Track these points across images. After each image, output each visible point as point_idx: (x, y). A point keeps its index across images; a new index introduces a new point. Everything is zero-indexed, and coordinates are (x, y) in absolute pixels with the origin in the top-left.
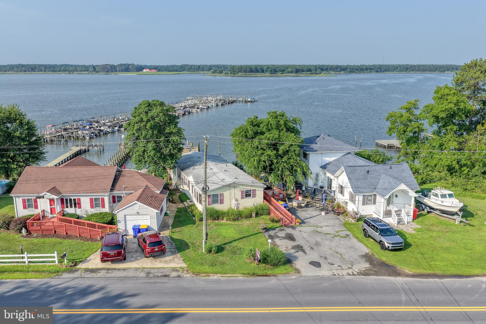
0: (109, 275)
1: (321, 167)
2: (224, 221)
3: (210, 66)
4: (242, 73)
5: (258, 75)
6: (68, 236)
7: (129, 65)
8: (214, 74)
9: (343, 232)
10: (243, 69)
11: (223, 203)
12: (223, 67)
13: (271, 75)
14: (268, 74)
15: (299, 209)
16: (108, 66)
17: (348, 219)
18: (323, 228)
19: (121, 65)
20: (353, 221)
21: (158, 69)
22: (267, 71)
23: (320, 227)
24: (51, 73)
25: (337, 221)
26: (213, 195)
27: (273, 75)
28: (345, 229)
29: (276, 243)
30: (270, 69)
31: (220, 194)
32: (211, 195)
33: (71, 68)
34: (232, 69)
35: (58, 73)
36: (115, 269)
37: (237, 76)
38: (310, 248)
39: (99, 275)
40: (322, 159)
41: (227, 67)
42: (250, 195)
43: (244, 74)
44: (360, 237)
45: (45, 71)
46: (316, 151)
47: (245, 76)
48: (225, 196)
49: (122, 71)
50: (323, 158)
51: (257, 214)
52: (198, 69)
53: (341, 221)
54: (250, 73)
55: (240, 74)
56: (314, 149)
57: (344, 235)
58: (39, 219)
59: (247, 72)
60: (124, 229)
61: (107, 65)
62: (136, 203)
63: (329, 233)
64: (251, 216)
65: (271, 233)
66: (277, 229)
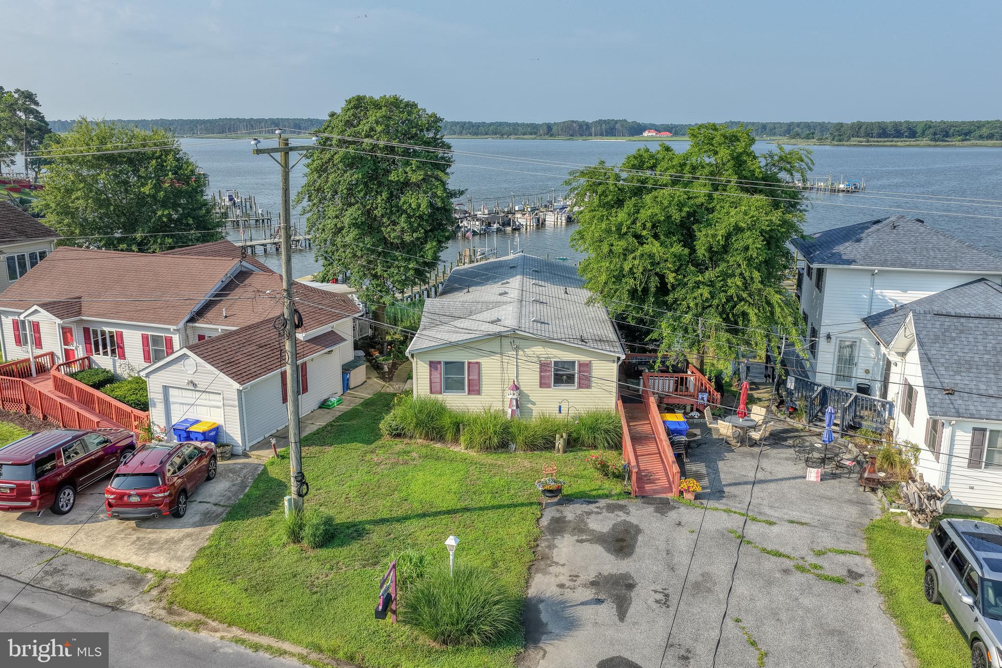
1: (864, 320)
2: (460, 449)
3: (790, 126)
4: (859, 139)
5: (899, 144)
7: (616, 122)
8: (792, 140)
9: (842, 558)
10: (862, 130)
11: (478, 392)
12: (818, 127)
13: (932, 143)
14: (925, 141)
15: (742, 449)
16: (575, 125)
17: (899, 511)
18: (775, 529)
19: (600, 122)
20: (914, 522)
21: (673, 131)
22: (923, 134)
23: (764, 521)
24: (470, 136)
25: (852, 512)
26: (446, 363)
27: (938, 143)
28: (864, 546)
29: (555, 551)
30: (931, 130)
31: (469, 363)
32: (440, 363)
33: (507, 129)
34: (837, 130)
35: (482, 137)
37: (847, 146)
38: (660, 597)
40: (873, 292)
41: (829, 126)
42: (570, 379)
43: (865, 142)
44: (903, 595)
45: (461, 133)
46: (849, 262)
47: (867, 146)
48: (484, 371)
49: (602, 135)
50: (878, 291)
51: (573, 443)
52: (762, 132)
53: (866, 513)
54: (880, 139)
55: (854, 140)
56: (844, 257)
57: (842, 572)
59: (872, 137)
60: (163, 425)
61: (573, 122)
62: (184, 356)
63: (782, 550)
64: (548, 445)
65: (571, 512)
66: (603, 503)
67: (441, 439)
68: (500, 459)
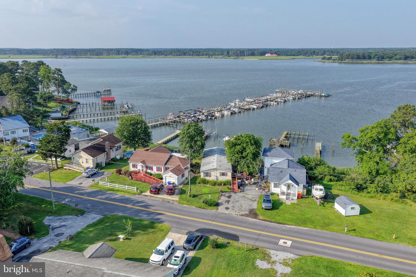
0: (150, 198)
2: (208, 185)
4: (349, 60)
5: (364, 62)
6: (145, 182)
8: (323, 60)
9: (255, 198)
10: (350, 56)
11: (211, 177)
13: (377, 62)
14: (374, 61)
15: (249, 185)
21: (278, 54)
22: (374, 58)
23: (248, 195)
25: (260, 193)
26: (206, 173)
27: (380, 61)
28: (259, 197)
29: (221, 198)
30: (377, 56)
31: (209, 173)
33: (211, 52)
36: (153, 197)
37: (344, 63)
39: (147, 197)
42: (224, 175)
43: (351, 61)
47: (352, 63)
48: (212, 174)
49: (249, 55)
50: (272, 161)
51: (224, 184)
54: (357, 60)
55: (347, 61)
57: (254, 200)
58: (137, 173)
60: (165, 182)
62: (169, 172)
63: (248, 198)
64: (221, 185)
65: (223, 194)
66: (228, 192)
67: (206, 184)
68: (214, 187)
